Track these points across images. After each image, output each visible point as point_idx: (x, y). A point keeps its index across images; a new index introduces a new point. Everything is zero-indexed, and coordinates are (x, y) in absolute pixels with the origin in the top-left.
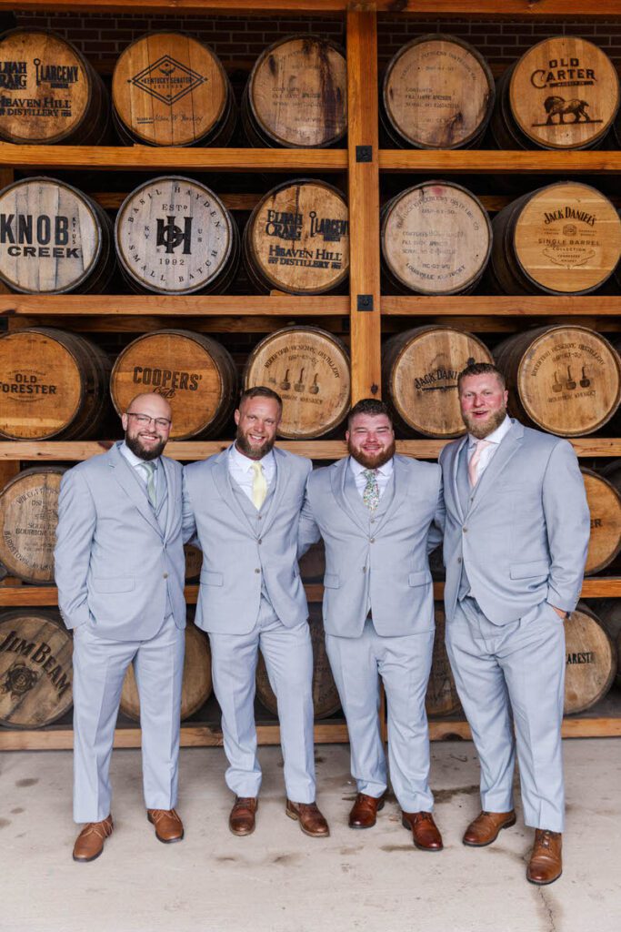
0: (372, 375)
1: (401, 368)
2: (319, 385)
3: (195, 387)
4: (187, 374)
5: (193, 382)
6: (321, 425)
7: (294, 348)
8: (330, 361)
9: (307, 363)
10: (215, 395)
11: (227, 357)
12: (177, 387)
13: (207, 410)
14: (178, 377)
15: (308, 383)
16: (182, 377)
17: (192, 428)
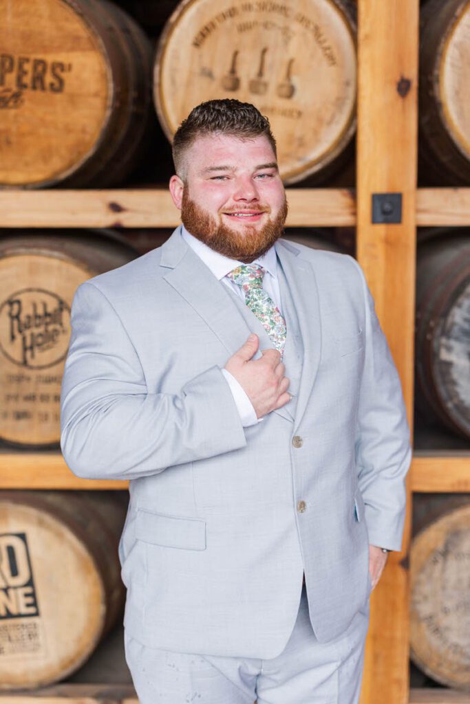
0: (400, 60)
1: (460, 46)
2: (295, 80)
3: (59, 87)
4: (42, 62)
5: (56, 76)
6: (299, 159)
7: (248, 7)
8: (317, 32)
9: (272, 37)
10: (97, 103)
11: (126, 31)
12: (25, 86)
13: (84, 131)
14: (28, 67)
15: (274, 78)
16: (35, 68)
17: (59, 165)
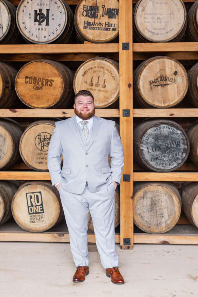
0: (129, 80)
1: (143, 76)
2: (106, 84)
3: (51, 85)
4: (48, 80)
5: (51, 83)
6: (107, 102)
7: (95, 67)
8: (111, 73)
9: (101, 74)
10: (60, 89)
11: (67, 72)
12: (43, 85)
13: (57, 95)
14: (44, 81)
15: (101, 83)
16: (46, 81)
17: (51, 103)
